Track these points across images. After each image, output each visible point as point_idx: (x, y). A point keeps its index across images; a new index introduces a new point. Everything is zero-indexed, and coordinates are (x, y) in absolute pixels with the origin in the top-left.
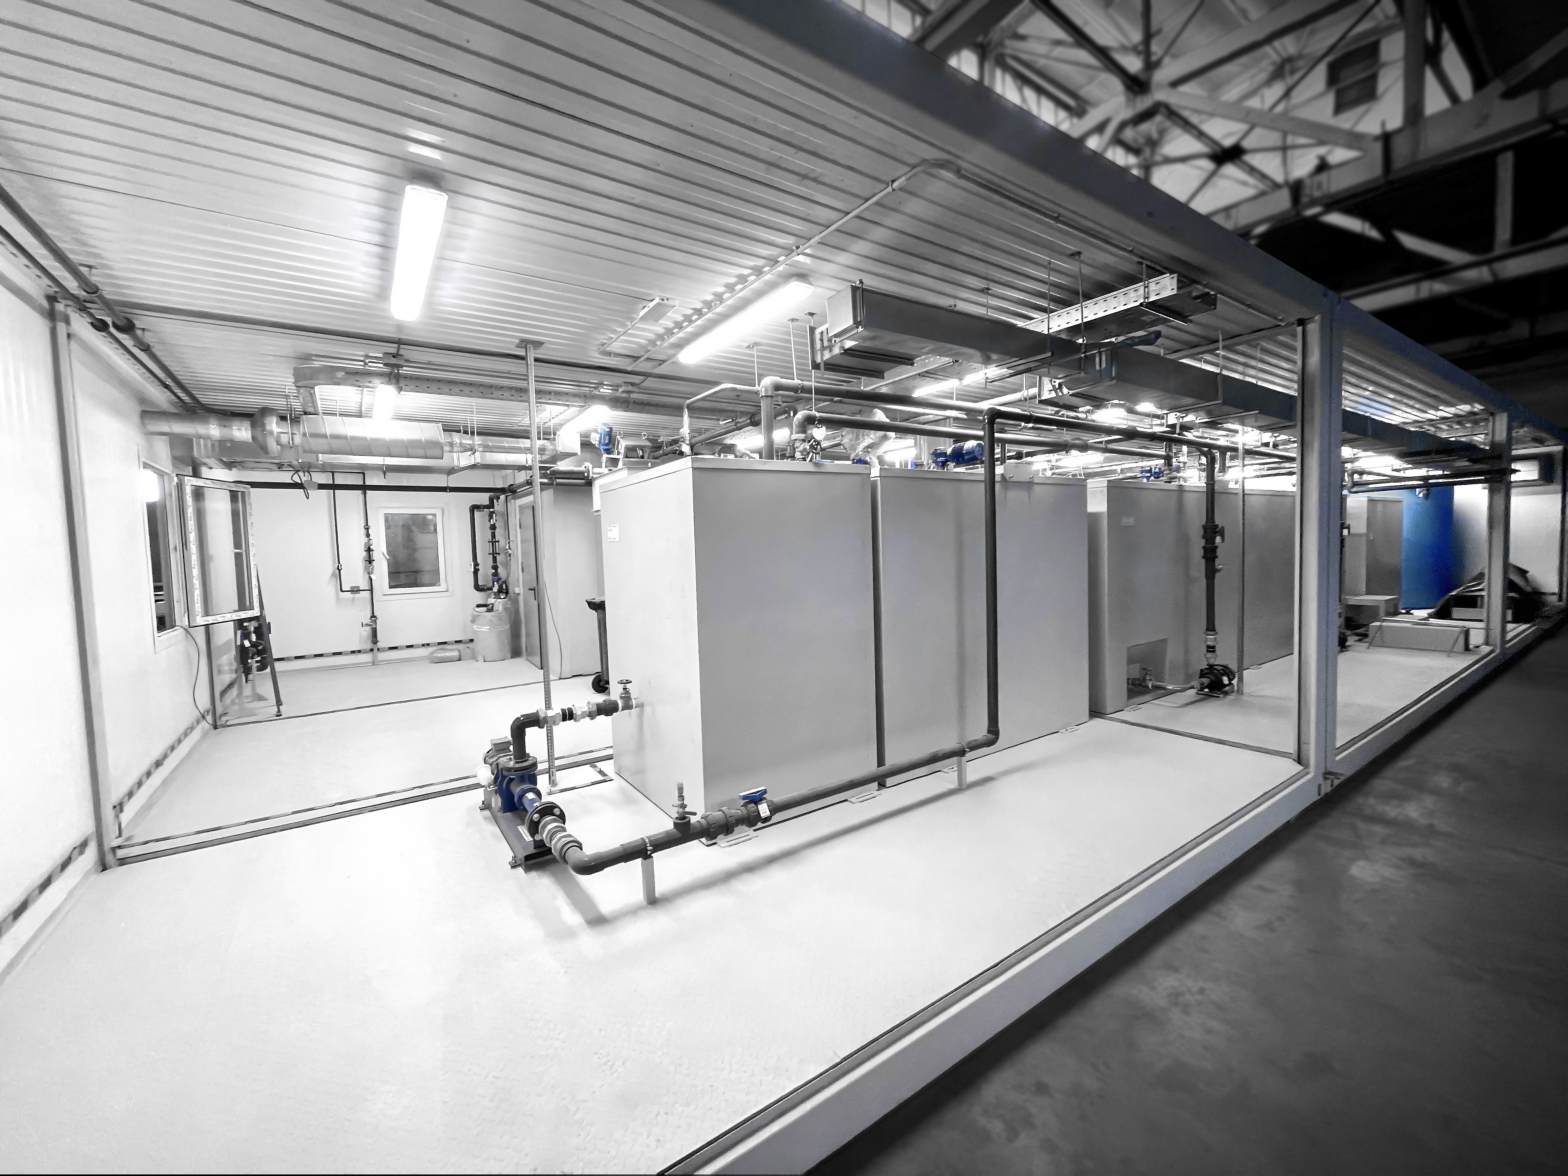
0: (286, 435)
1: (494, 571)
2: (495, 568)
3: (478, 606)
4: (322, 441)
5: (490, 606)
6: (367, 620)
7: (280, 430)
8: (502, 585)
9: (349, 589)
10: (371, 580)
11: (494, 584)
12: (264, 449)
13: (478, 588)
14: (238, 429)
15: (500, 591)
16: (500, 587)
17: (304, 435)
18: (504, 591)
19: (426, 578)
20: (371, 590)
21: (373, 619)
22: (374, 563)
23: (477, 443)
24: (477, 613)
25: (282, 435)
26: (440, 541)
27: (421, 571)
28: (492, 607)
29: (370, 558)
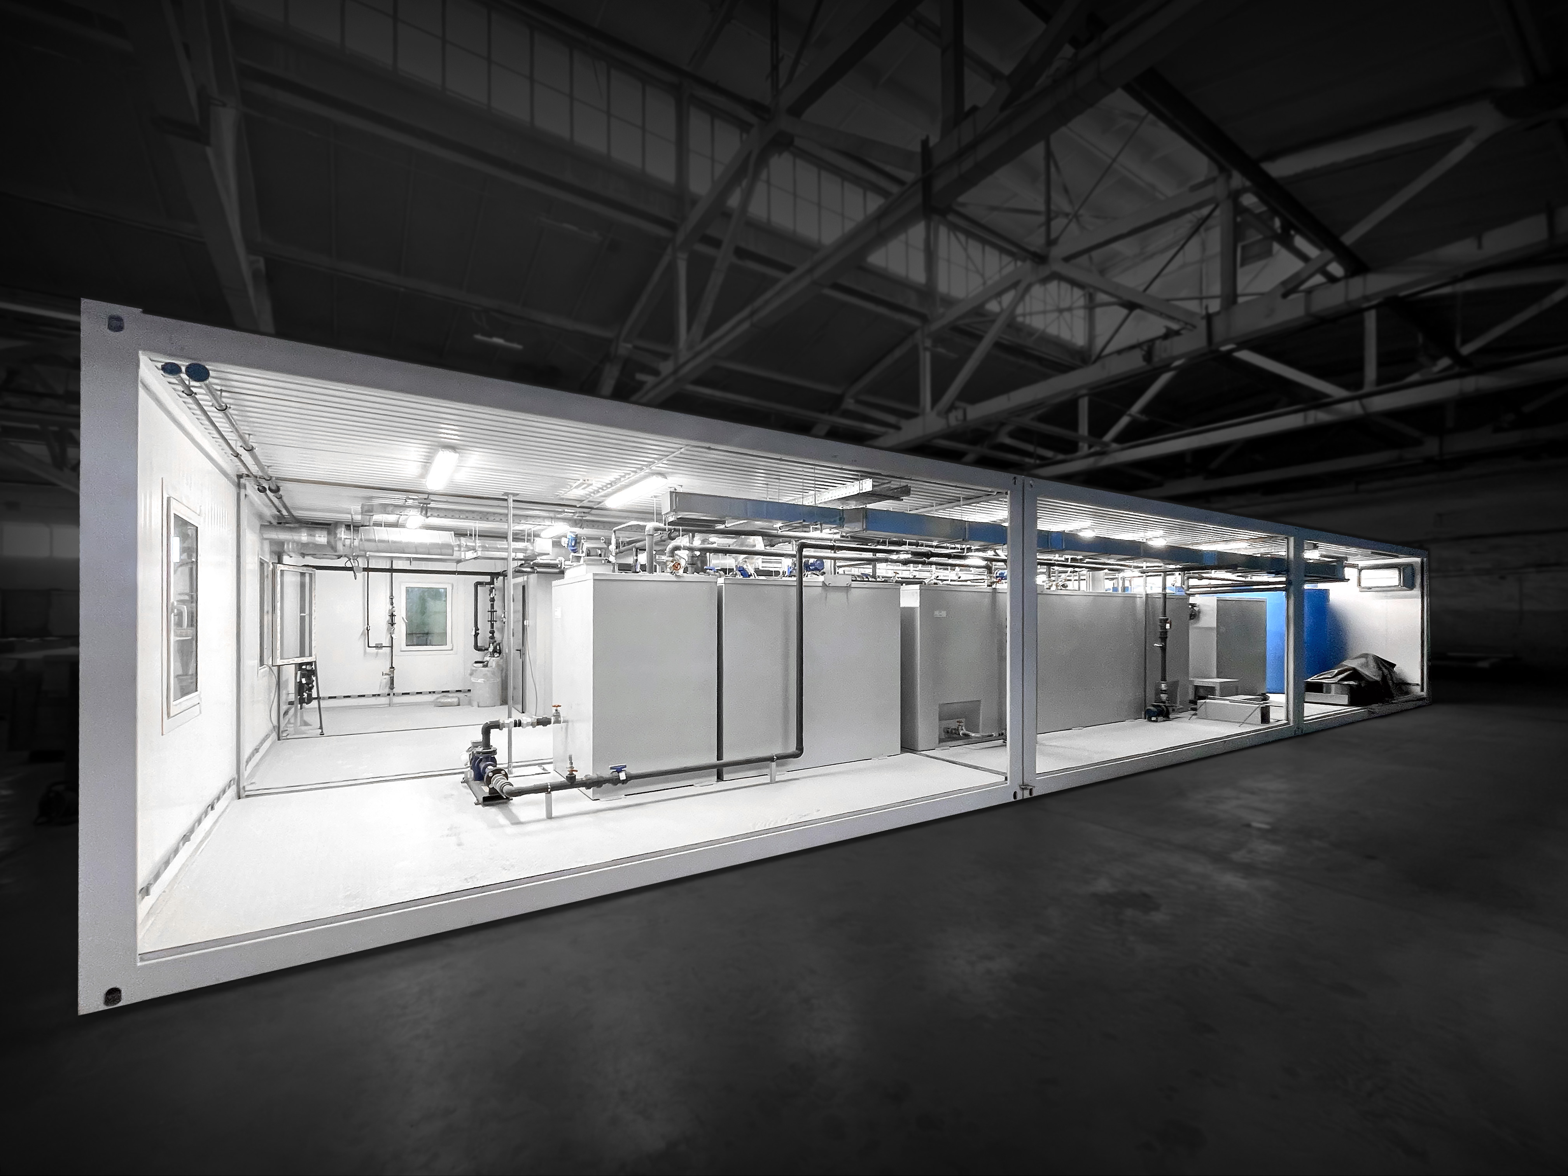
0: (349, 540)
1: (491, 635)
2: (492, 632)
3: (476, 662)
4: (373, 544)
5: (486, 663)
6: (387, 671)
7: (345, 537)
8: (496, 646)
9: (374, 646)
10: (392, 638)
11: (489, 646)
12: (334, 548)
13: (477, 648)
14: (319, 536)
15: (495, 651)
16: (495, 648)
17: (361, 540)
18: (498, 651)
19: (435, 639)
20: (392, 647)
21: (392, 669)
22: (395, 626)
23: (478, 545)
24: (474, 668)
25: (346, 540)
26: (449, 610)
27: (432, 634)
28: (487, 664)
29: (392, 621)
